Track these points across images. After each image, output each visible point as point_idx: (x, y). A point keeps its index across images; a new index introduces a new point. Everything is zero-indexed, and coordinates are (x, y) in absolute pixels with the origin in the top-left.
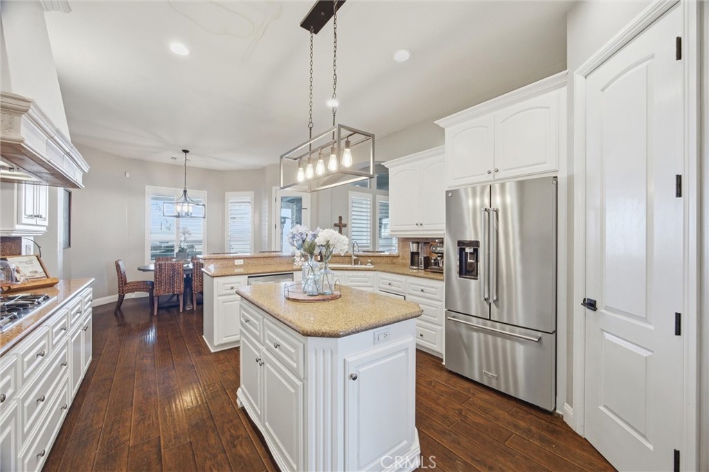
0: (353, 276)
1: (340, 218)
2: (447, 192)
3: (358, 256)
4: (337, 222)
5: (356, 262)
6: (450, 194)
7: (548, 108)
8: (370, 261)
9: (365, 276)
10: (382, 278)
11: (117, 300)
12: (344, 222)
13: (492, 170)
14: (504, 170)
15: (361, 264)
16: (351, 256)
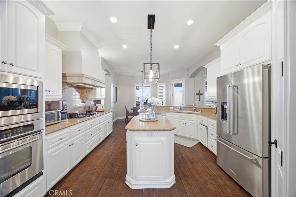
0: (189, 116)
1: (199, 91)
2: (217, 78)
3: (195, 108)
4: (198, 92)
5: (194, 110)
6: (218, 79)
7: (265, 23)
8: (200, 110)
9: (193, 117)
10: (200, 118)
11: (125, 118)
12: (201, 93)
13: (238, 65)
14: (244, 63)
15: (197, 111)
16: (192, 108)
